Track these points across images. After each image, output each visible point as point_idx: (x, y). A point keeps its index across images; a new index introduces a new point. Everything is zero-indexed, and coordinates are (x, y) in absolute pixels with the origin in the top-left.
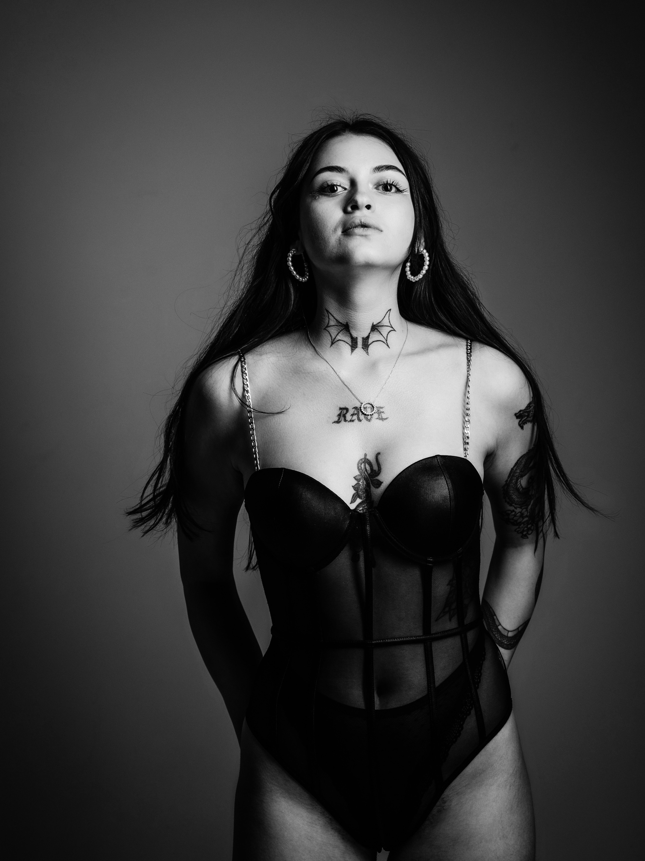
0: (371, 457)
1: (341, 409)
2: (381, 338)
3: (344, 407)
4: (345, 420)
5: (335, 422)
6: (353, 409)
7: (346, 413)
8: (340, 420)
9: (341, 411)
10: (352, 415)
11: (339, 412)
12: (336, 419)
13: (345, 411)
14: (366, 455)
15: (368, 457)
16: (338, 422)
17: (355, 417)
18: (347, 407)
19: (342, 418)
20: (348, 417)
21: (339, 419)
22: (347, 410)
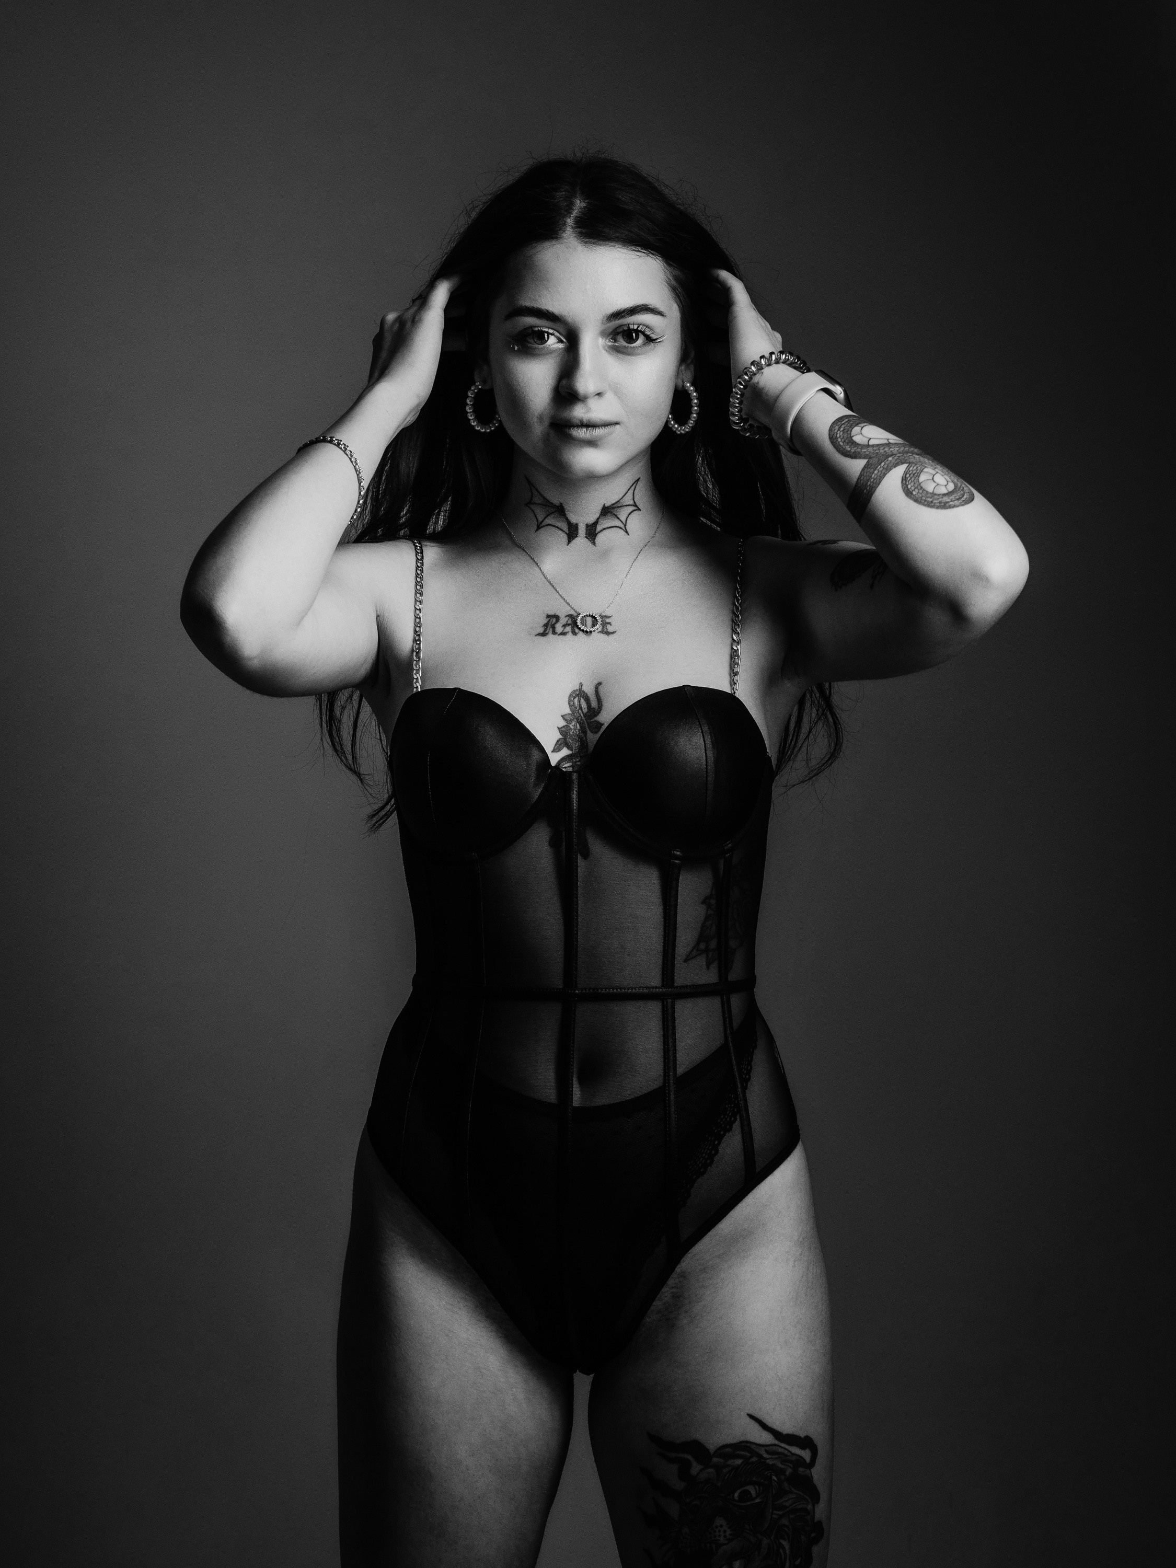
0: (589, 689)
1: (548, 616)
2: (618, 523)
3: (553, 614)
4: (554, 633)
5: (539, 634)
6: (566, 617)
7: (555, 623)
8: (547, 632)
9: (548, 619)
10: (564, 626)
11: (545, 621)
12: (541, 630)
13: (554, 620)
14: (581, 685)
15: (584, 688)
16: (543, 634)
17: (568, 629)
18: (558, 614)
19: (550, 630)
20: (559, 628)
21: (546, 630)
22: (557, 618)
